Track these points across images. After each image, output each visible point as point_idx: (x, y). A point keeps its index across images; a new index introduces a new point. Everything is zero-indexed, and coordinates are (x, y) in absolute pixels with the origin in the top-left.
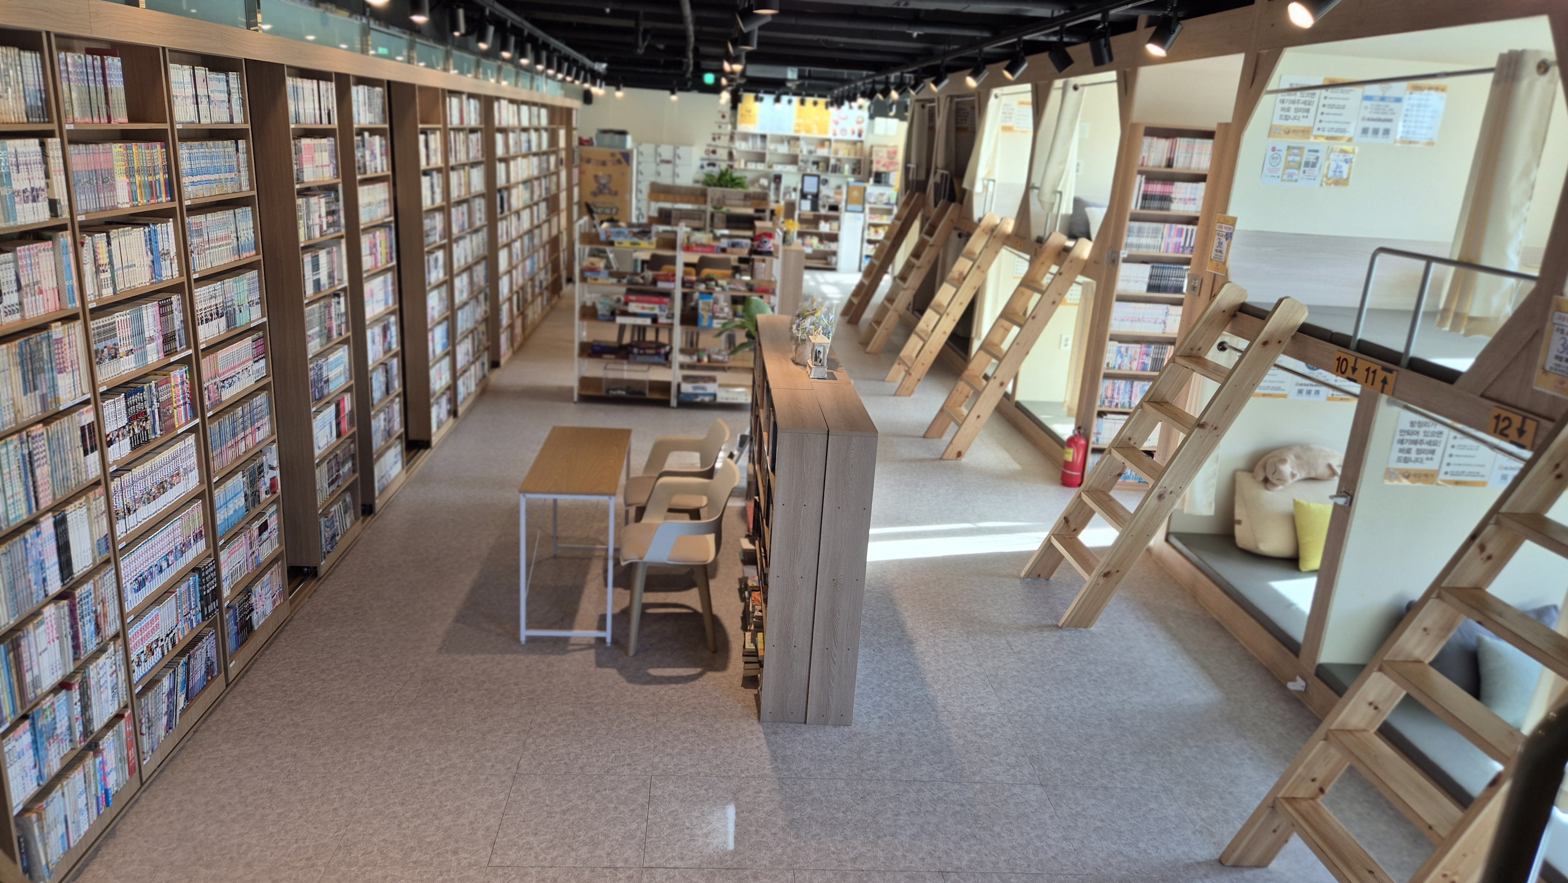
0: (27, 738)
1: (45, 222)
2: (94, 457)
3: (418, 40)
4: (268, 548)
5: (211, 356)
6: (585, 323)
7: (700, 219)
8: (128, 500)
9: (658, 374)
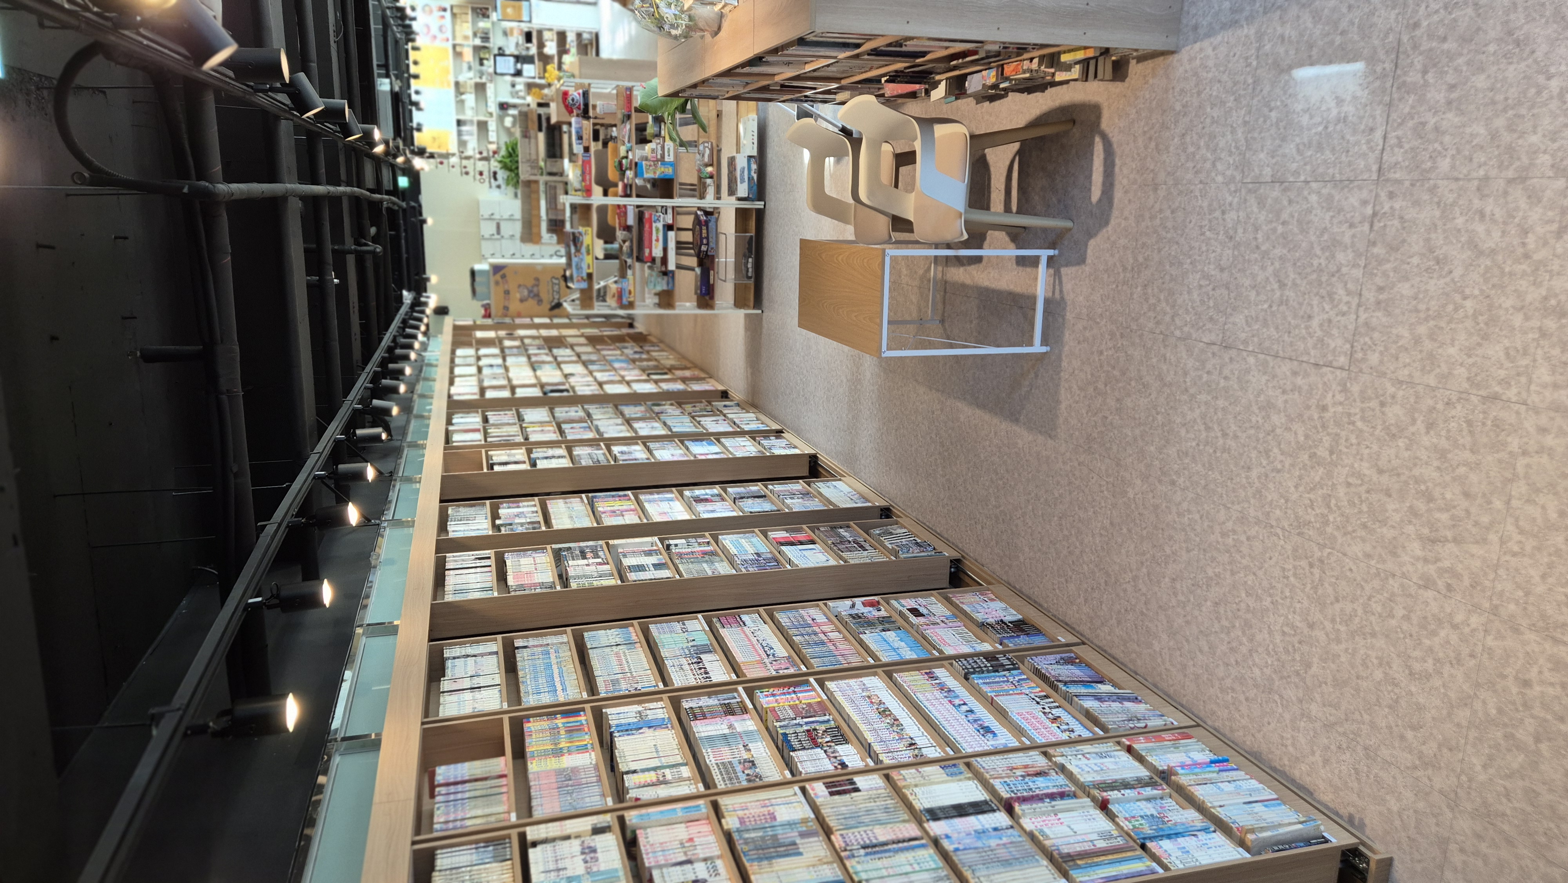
0: (1166, 844)
1: (617, 839)
2: (860, 781)
3: (400, 474)
4: (934, 606)
5: (743, 668)
6: (677, 304)
7: (555, 188)
8: (901, 746)
9: (728, 224)
